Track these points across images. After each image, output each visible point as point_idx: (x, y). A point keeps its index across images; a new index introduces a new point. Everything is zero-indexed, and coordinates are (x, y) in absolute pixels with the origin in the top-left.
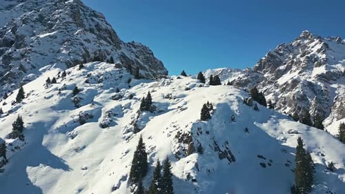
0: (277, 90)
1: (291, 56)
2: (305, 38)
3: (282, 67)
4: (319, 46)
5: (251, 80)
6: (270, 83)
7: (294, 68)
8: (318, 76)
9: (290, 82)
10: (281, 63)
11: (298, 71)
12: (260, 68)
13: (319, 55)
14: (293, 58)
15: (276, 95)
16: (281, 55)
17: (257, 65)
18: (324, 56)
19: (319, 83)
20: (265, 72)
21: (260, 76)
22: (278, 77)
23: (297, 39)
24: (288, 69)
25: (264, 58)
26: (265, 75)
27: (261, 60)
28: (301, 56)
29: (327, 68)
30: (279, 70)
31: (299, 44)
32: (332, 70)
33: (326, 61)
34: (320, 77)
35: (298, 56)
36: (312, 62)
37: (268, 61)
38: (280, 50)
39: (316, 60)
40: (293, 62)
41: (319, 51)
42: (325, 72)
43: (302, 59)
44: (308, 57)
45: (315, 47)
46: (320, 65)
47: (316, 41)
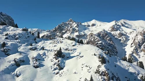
2: (71, 21)
4: (76, 25)
5: (52, 35)
7: (68, 32)
8: (76, 36)
9: (67, 37)
10: (63, 30)
11: (70, 33)
12: (55, 31)
13: (76, 28)
14: (67, 28)
16: (63, 26)
17: (54, 30)
18: (77, 29)
19: (77, 38)
20: (57, 32)
21: (55, 34)
22: (62, 35)
23: (68, 21)
24: (66, 32)
26: (57, 34)
27: (56, 28)
29: (79, 33)
30: (63, 32)
31: (69, 23)
32: (80, 34)
33: (78, 31)
34: (77, 36)
35: (69, 28)
37: (59, 28)
38: (62, 24)
39: (75, 30)
40: (67, 29)
42: (78, 34)
44: (72, 29)
45: (75, 25)
46: (76, 32)
47: (75, 23)
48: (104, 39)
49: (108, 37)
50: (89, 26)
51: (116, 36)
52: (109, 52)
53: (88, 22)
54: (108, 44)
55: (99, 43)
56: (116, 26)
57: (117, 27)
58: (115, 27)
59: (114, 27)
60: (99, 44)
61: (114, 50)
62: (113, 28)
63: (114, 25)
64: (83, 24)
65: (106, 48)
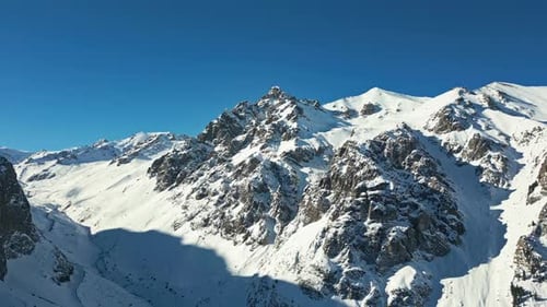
0: (229, 174)
1: (254, 122)
2: (275, 96)
3: (240, 138)
4: (289, 111)
5: (193, 155)
6: (221, 161)
7: (255, 141)
8: (286, 154)
9: (247, 162)
10: (240, 131)
11: (260, 145)
12: (210, 136)
13: (289, 123)
14: (256, 125)
15: (227, 182)
16: (241, 118)
17: (205, 132)
18: (295, 125)
19: (286, 165)
20: (216, 144)
21: (209, 149)
22: (233, 153)
23: (264, 98)
24: (248, 141)
25: (216, 122)
26: (216, 149)
27: (211, 124)
28: (267, 123)
29: (297, 144)
30: (236, 142)
31: (266, 105)
32: (303, 147)
33: (297, 132)
34: (288, 156)
35: (264, 122)
36: (280, 132)
37: (222, 126)
38: (241, 110)
39: (285, 130)
40: (255, 130)
41: (289, 117)
42: (294, 148)
43: (267, 127)
44: (274, 125)
45: (285, 111)
46: (288, 138)
47: (288, 102)
48: (401, 168)
49: (417, 157)
50: (351, 113)
51: (458, 151)
52: (421, 226)
53: (350, 99)
54: (416, 189)
55: (370, 184)
56: (461, 107)
57: (466, 114)
58: (457, 114)
59: (453, 112)
60: (372, 189)
61: (443, 219)
62: (448, 117)
63: (450, 106)
64: (328, 107)
65: (405, 209)
